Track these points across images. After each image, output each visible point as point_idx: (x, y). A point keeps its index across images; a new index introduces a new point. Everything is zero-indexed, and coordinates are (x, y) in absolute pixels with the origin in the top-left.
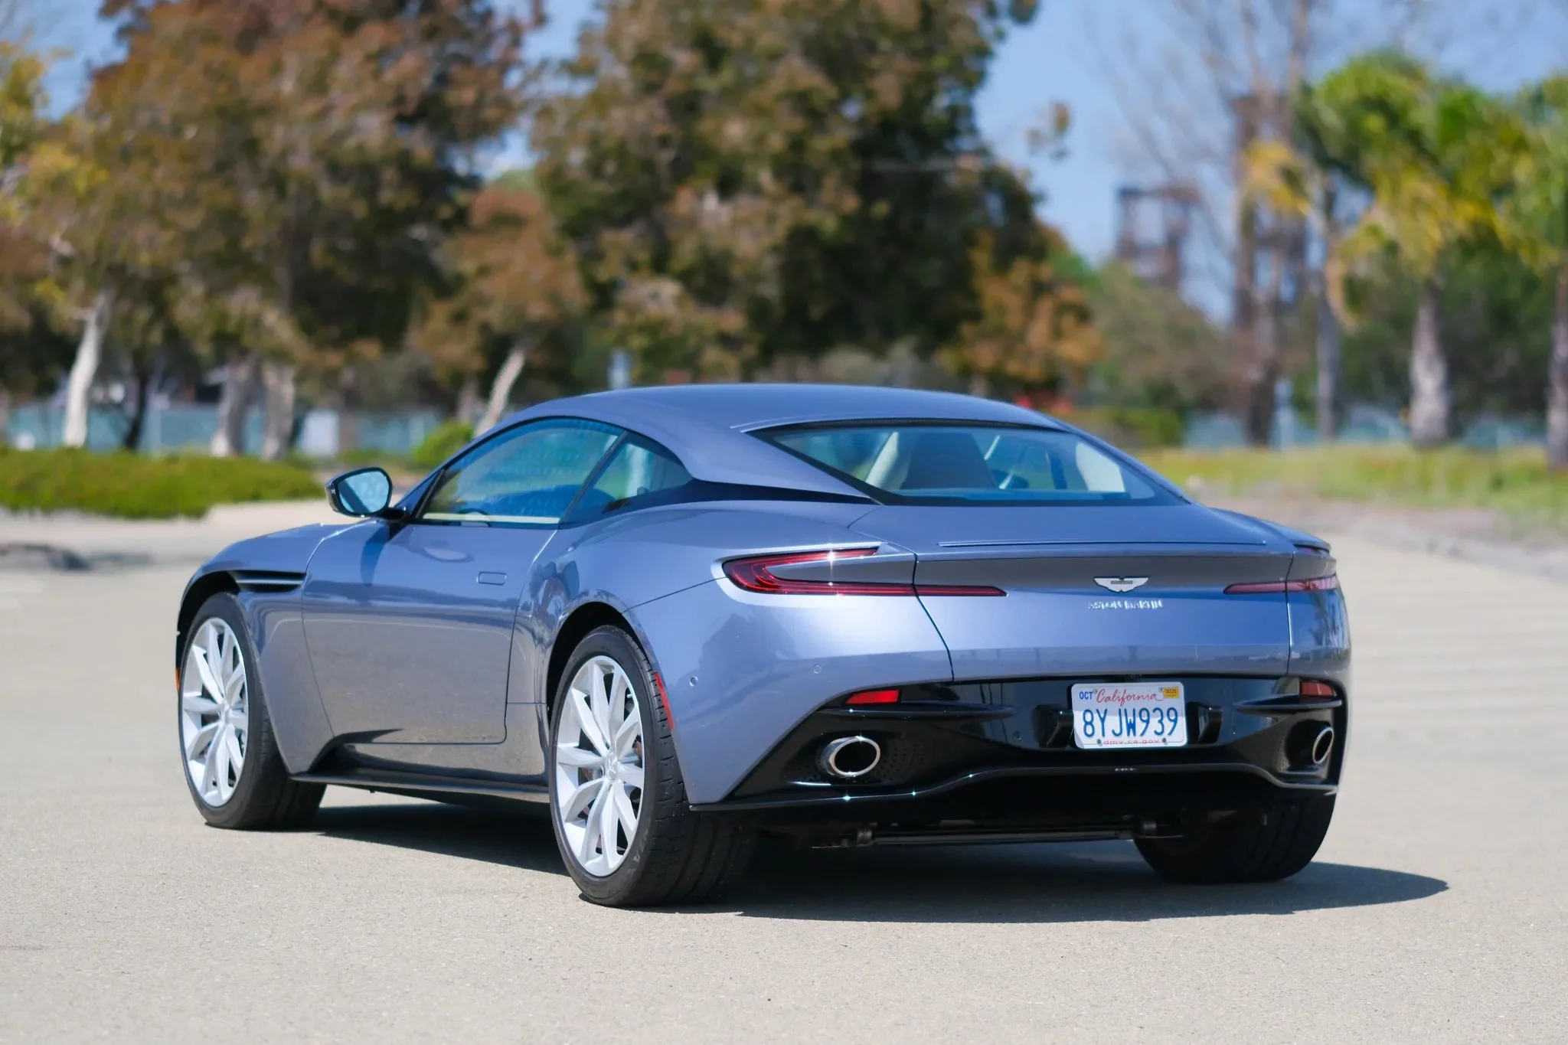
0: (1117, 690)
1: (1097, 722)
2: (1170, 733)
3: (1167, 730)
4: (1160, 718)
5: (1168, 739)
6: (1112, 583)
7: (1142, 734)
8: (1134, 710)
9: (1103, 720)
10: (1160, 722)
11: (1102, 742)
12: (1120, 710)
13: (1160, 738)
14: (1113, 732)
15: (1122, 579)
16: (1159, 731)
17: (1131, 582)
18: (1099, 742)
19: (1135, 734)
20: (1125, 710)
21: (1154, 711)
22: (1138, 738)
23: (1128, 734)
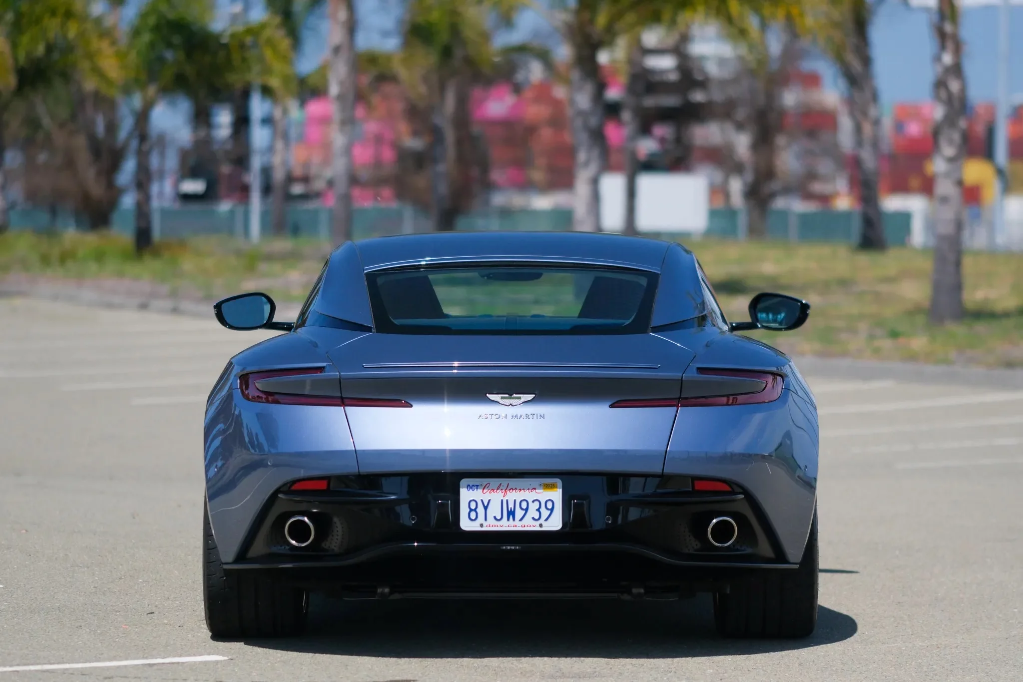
0: (501, 484)
1: (481, 510)
2: (546, 520)
3: (544, 517)
4: (537, 507)
5: (544, 524)
6: (502, 398)
7: (521, 520)
8: (515, 501)
9: (486, 508)
10: (538, 510)
11: (484, 525)
12: (502, 501)
13: (537, 523)
14: (495, 517)
15: (511, 395)
16: (537, 517)
17: (520, 398)
18: (482, 525)
19: (514, 519)
20: (507, 500)
21: (533, 501)
22: (517, 522)
23: (508, 519)
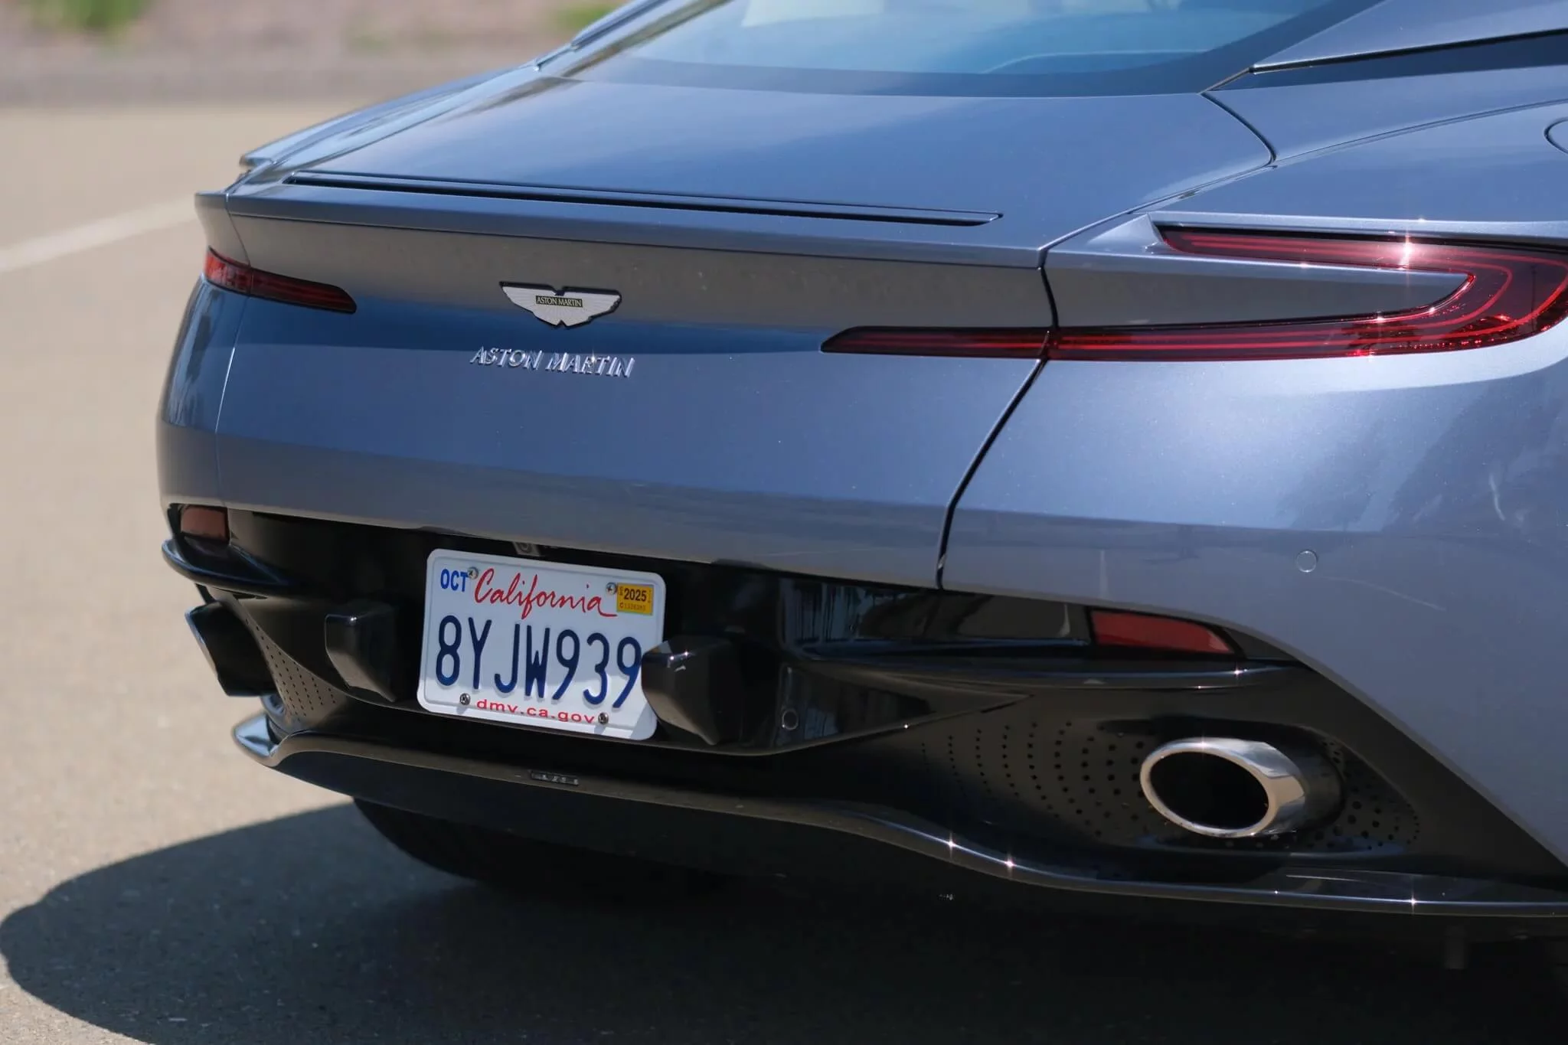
0: (518, 576)
1: (466, 650)
2: (618, 704)
3: (612, 695)
4: (599, 660)
5: (613, 717)
6: (539, 300)
7: (557, 696)
8: (547, 631)
9: (478, 646)
10: (600, 669)
11: (473, 702)
12: (517, 627)
13: (594, 712)
14: (497, 678)
15: (560, 293)
16: (595, 693)
17: (579, 303)
18: (465, 700)
19: (541, 694)
20: (529, 628)
21: (591, 640)
22: (547, 703)
23: (528, 692)
